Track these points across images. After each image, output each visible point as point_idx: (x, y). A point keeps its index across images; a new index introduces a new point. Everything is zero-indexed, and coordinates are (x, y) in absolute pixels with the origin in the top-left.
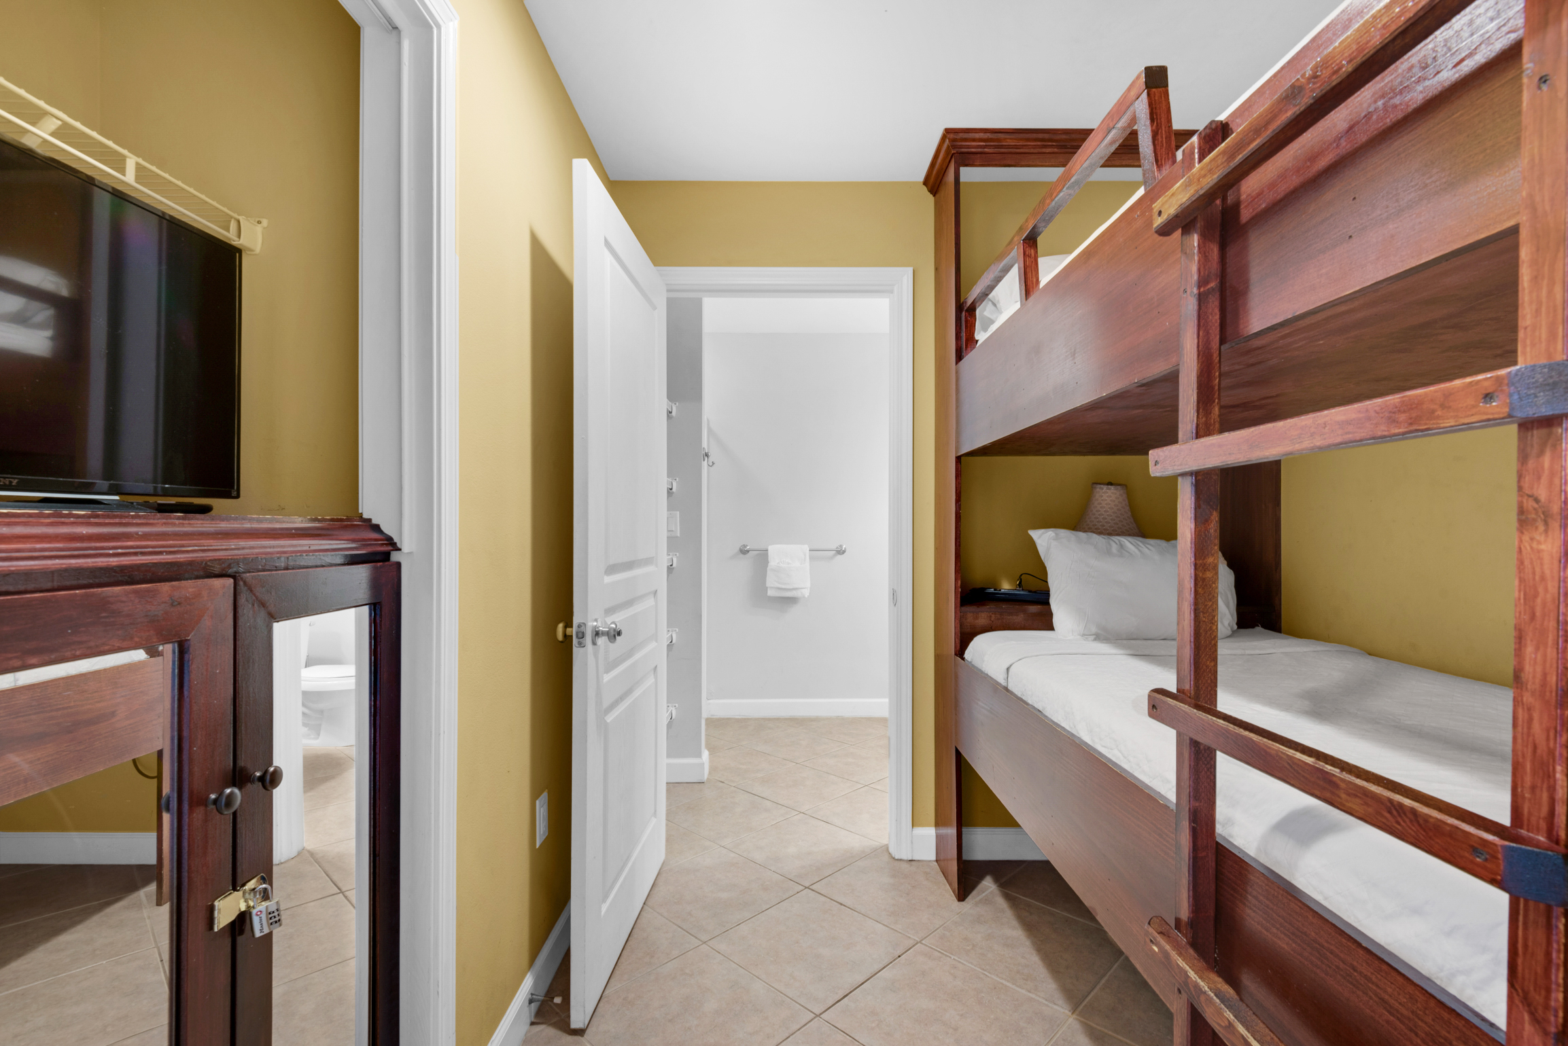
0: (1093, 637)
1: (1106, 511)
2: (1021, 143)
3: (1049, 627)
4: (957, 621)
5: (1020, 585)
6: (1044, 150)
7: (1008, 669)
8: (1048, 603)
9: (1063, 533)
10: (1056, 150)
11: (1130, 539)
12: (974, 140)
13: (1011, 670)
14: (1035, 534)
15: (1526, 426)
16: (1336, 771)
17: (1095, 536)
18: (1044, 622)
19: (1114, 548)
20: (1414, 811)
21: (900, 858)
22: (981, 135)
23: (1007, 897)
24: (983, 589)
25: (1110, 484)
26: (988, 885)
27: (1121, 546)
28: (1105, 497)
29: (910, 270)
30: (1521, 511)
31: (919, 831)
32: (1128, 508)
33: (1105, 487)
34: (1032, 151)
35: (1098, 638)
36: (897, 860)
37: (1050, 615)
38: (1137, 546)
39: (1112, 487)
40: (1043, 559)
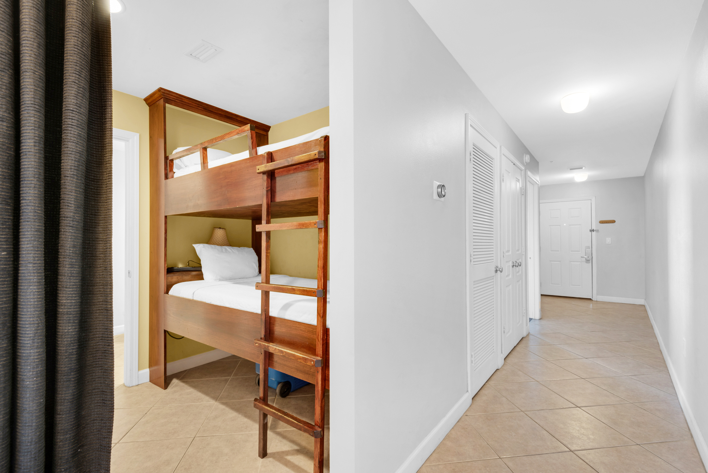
0: (218, 280)
1: (219, 238)
2: (190, 103)
3: (202, 279)
4: (165, 280)
5: (188, 265)
6: (198, 108)
7: (193, 293)
8: (201, 271)
9: (206, 245)
10: (202, 109)
11: (228, 247)
12: (172, 96)
13: (194, 293)
14: (194, 245)
15: (319, 229)
16: (295, 288)
17: (217, 246)
18: (200, 277)
19: (224, 250)
20: (306, 290)
21: (132, 386)
22: (175, 95)
23: (184, 382)
24: (172, 268)
25: (220, 228)
26: (175, 381)
27: (226, 249)
28: (219, 232)
29: (138, 135)
30: (319, 241)
31: (141, 372)
32: (226, 237)
33: (219, 229)
34: (194, 107)
35: (220, 280)
36: (131, 387)
37: (202, 274)
38: (231, 249)
39: (221, 229)
40: (198, 254)
